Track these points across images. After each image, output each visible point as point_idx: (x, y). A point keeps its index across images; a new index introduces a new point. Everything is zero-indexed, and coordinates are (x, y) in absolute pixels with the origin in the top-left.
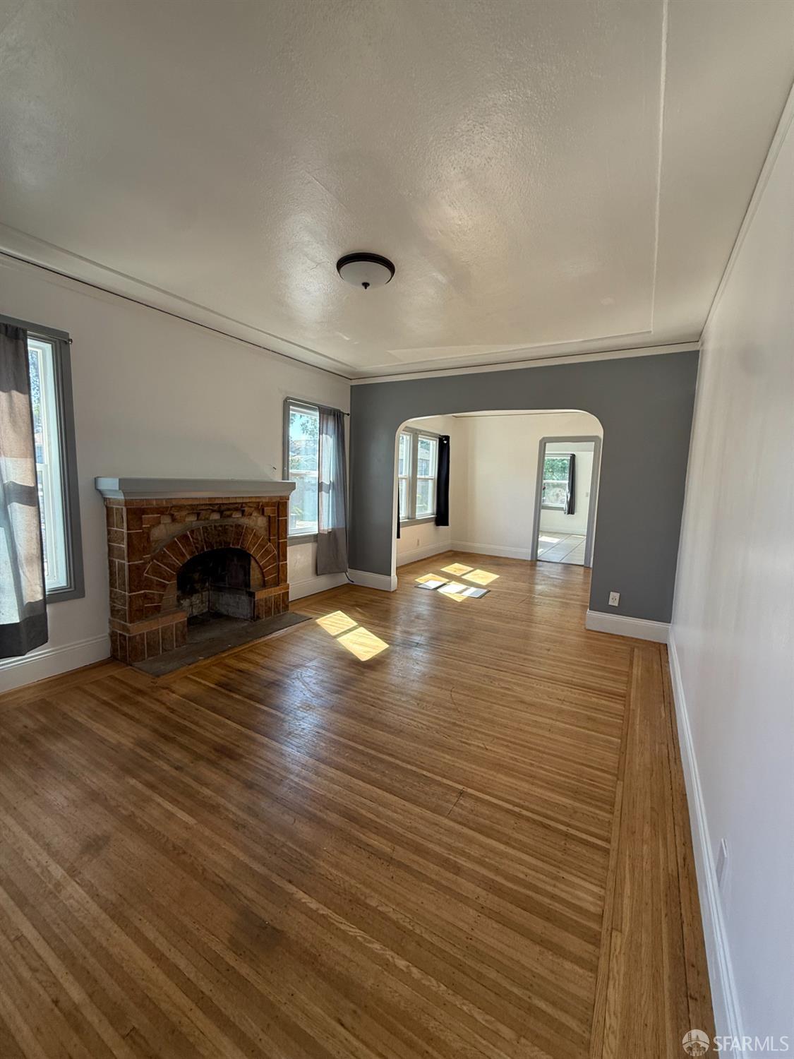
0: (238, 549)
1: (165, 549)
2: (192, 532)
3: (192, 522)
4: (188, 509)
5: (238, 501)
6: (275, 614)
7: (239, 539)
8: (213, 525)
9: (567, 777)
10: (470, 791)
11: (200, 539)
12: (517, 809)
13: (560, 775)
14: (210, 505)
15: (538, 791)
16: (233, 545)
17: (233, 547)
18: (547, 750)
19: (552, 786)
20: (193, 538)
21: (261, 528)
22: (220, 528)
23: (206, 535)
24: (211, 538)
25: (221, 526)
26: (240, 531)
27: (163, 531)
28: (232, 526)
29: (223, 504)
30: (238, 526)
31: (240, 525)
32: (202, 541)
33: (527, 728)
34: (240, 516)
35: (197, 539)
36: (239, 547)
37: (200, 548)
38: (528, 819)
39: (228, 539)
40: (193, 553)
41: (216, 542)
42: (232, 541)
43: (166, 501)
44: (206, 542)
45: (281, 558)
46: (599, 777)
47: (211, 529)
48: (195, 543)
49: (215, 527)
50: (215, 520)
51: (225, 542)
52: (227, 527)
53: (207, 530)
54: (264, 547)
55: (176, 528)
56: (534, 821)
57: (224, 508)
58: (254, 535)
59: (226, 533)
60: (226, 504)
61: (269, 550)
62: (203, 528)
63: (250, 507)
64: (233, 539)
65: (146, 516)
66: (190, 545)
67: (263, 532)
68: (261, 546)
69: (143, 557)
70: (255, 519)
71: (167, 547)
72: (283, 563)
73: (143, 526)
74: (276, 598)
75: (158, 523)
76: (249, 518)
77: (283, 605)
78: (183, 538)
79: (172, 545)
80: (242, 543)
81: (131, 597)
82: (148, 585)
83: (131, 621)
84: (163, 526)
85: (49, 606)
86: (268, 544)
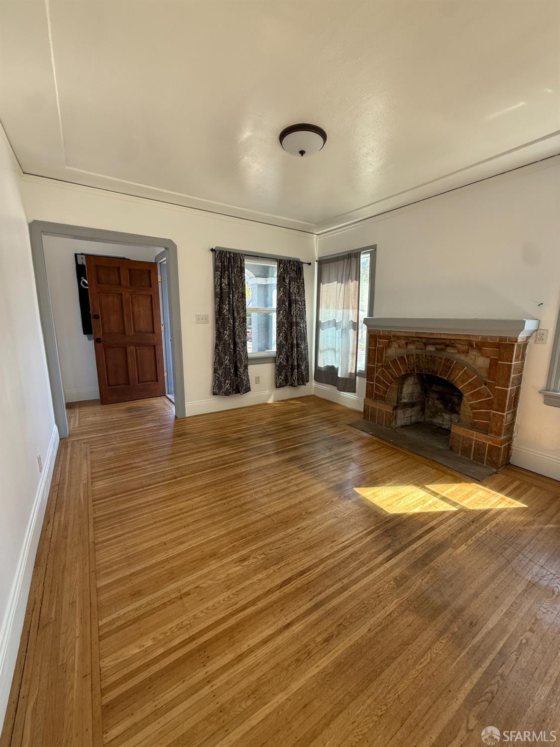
0: (445, 380)
1: (389, 363)
2: (408, 356)
3: (412, 349)
4: (404, 339)
5: (442, 337)
6: (474, 459)
7: (447, 372)
8: (424, 354)
9: (130, 519)
10: (174, 480)
11: (412, 361)
12: (145, 488)
13: (135, 517)
14: (420, 337)
15: (142, 500)
16: (440, 374)
17: (440, 376)
18: (154, 526)
19: (136, 509)
20: (408, 360)
21: (481, 368)
22: (429, 358)
23: (417, 360)
24: (421, 364)
25: (431, 356)
26: (448, 364)
27: (393, 351)
28: (440, 358)
29: (430, 338)
30: (447, 360)
31: (449, 360)
32: (414, 364)
33: (182, 532)
34: (456, 352)
35: (410, 362)
36: (446, 378)
37: (411, 368)
38: (139, 488)
39: (435, 369)
40: (407, 371)
41: (425, 369)
42: (439, 372)
43: (388, 333)
44: (417, 367)
45: (495, 406)
46: (109, 534)
47: (423, 357)
48: (409, 365)
49: (426, 356)
50: (431, 351)
51: (433, 371)
52: (435, 358)
53: (419, 357)
54: (476, 387)
55: (402, 352)
56: (134, 489)
57: (444, 343)
58: (465, 371)
59: (434, 363)
60: (433, 338)
61: (482, 392)
62: (416, 354)
63: (461, 344)
64: (440, 370)
65: (380, 340)
66: (405, 364)
67: (484, 374)
68: (472, 385)
69: (376, 364)
70: (473, 357)
71: (391, 362)
72: (496, 412)
73: (377, 346)
74: (478, 445)
75: (388, 346)
76: (466, 356)
77: (489, 458)
78: (402, 358)
79: (394, 361)
80: (449, 376)
81: (367, 383)
82: (378, 381)
83: (366, 396)
84: (393, 348)
85: (357, 377)
86: (482, 386)
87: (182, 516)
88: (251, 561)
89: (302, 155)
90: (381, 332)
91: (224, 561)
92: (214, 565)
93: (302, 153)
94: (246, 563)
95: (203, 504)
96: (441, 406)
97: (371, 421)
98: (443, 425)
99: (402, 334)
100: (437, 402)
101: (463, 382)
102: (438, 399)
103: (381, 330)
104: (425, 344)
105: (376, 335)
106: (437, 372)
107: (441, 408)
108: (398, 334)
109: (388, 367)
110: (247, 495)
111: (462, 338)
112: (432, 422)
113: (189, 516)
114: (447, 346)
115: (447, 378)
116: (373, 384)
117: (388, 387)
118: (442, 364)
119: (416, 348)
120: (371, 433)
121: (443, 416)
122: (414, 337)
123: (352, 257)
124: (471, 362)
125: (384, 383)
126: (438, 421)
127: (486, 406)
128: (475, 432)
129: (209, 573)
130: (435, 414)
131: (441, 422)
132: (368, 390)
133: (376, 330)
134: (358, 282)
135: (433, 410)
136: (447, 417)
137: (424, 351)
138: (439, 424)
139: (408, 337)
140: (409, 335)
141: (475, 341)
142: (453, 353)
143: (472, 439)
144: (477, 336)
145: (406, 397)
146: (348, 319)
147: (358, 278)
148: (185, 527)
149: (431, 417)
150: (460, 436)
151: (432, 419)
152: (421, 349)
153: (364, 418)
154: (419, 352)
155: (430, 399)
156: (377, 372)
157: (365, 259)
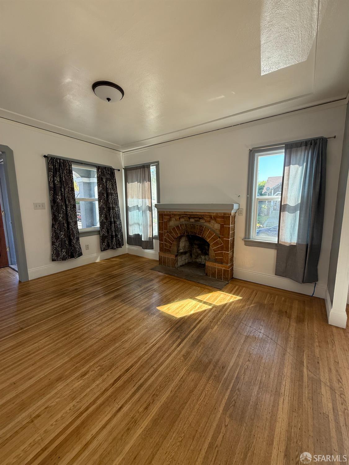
0: (200, 237)
2: (181, 225)
3: (182, 221)
4: (178, 216)
5: (197, 214)
6: (217, 278)
7: (201, 233)
11: (183, 228)
16: (198, 234)
17: (198, 236)
21: (217, 229)
22: (192, 226)
23: (186, 227)
24: (188, 229)
25: (193, 225)
26: (201, 229)
27: (173, 223)
28: (198, 226)
29: (191, 215)
30: (201, 226)
31: (202, 226)
32: (184, 230)
34: (205, 221)
35: (182, 228)
37: (183, 232)
39: (195, 232)
40: (181, 234)
42: (197, 233)
43: (169, 212)
44: (186, 231)
45: (225, 249)
47: (188, 225)
48: (182, 230)
49: (190, 224)
50: (192, 222)
51: (194, 233)
52: (195, 225)
55: (177, 223)
57: (198, 217)
58: (209, 232)
59: (194, 228)
60: (193, 215)
61: (218, 242)
62: (185, 224)
63: (207, 217)
64: (198, 232)
65: (165, 217)
66: (180, 230)
67: (218, 232)
68: (214, 239)
69: (164, 231)
70: (213, 224)
71: (172, 229)
72: (225, 252)
73: (164, 220)
74: (219, 270)
75: (170, 220)
76: (209, 223)
77: (224, 276)
78: (178, 227)
79: (174, 229)
80: (202, 235)
81: (160, 243)
82: (166, 241)
83: (160, 251)
84: (173, 221)
85: (154, 240)
86: (218, 239)
87: (29, 357)
88: (91, 373)
89: (109, 101)
90: (165, 212)
91: (68, 381)
92: (60, 386)
93: (109, 99)
94: (87, 376)
95: (48, 343)
96: (200, 252)
97: (163, 265)
98: (202, 262)
99: (177, 213)
100: (198, 250)
101: (209, 238)
102: (198, 248)
103: (165, 211)
104: (189, 218)
105: (163, 214)
106: (196, 233)
107: (200, 253)
108: (175, 213)
109: (171, 232)
110: (84, 328)
111: (207, 214)
112: (196, 261)
113: (37, 355)
114: (200, 218)
115: (202, 236)
116: (163, 243)
117: (171, 244)
118: (198, 228)
119: (185, 221)
120: (164, 272)
121: (201, 257)
122: (183, 214)
123: (145, 167)
124: (211, 227)
125: (169, 242)
126: (199, 260)
127: (220, 249)
128: (217, 264)
129: (56, 393)
130: (197, 257)
131: (200, 261)
132: (161, 247)
133: (162, 211)
134: (150, 182)
135: (196, 254)
136: (203, 257)
137: (189, 222)
138: (200, 262)
139: (180, 214)
140: (181, 213)
141: (213, 215)
142: (203, 222)
143: (216, 268)
144: (213, 213)
145: (182, 248)
146: (146, 205)
147: (150, 180)
148: (32, 365)
149: (195, 259)
150: (210, 267)
151: (196, 260)
152: (187, 221)
153: (160, 264)
154: (186, 222)
155: (194, 249)
156: (165, 235)
157: (153, 169)
